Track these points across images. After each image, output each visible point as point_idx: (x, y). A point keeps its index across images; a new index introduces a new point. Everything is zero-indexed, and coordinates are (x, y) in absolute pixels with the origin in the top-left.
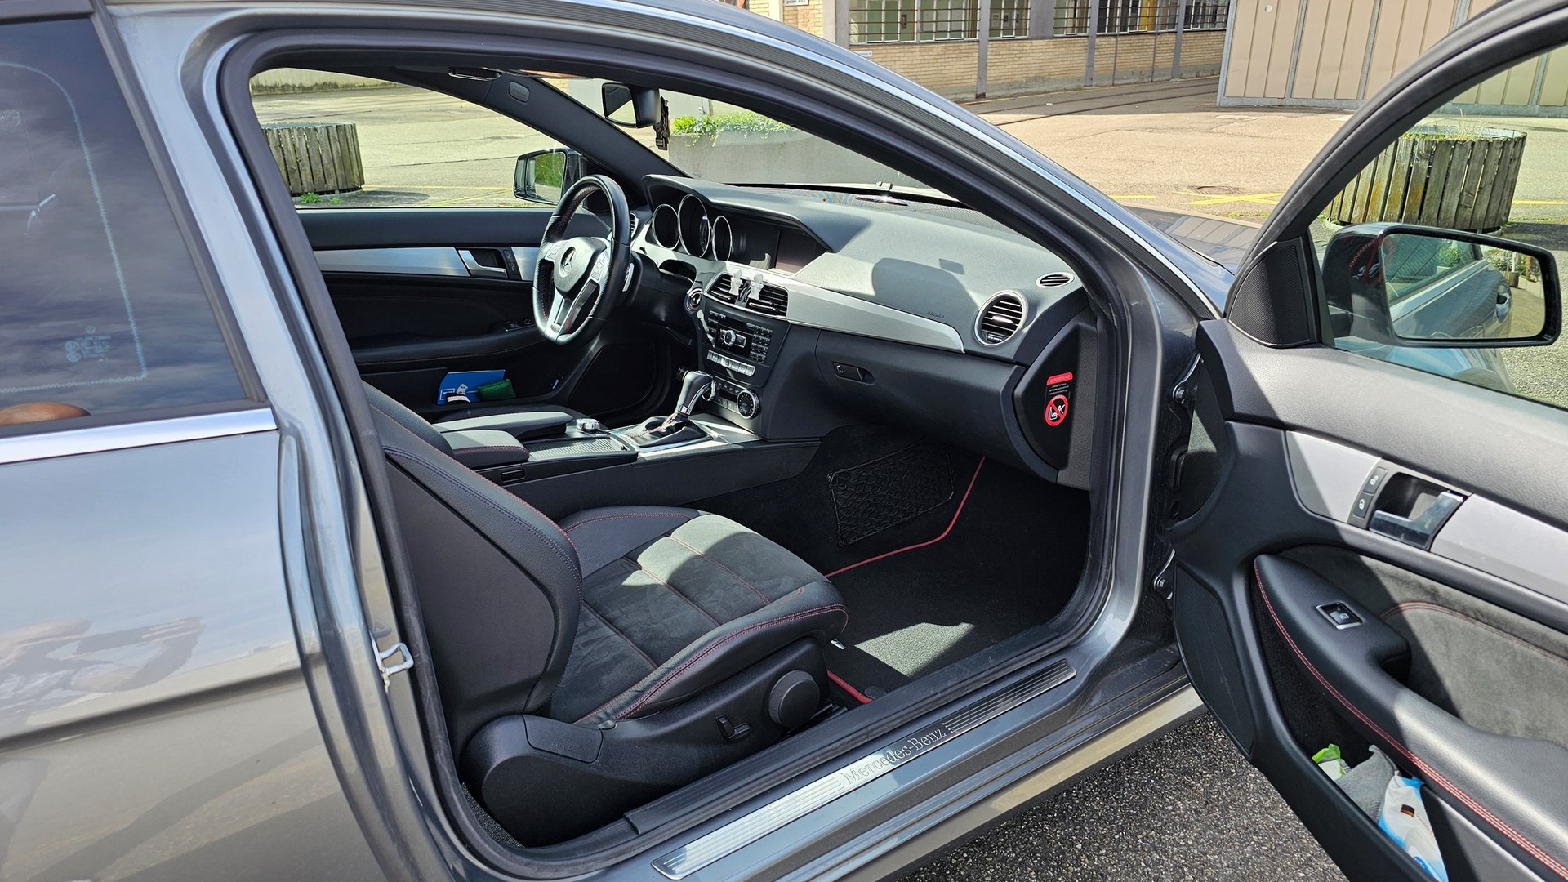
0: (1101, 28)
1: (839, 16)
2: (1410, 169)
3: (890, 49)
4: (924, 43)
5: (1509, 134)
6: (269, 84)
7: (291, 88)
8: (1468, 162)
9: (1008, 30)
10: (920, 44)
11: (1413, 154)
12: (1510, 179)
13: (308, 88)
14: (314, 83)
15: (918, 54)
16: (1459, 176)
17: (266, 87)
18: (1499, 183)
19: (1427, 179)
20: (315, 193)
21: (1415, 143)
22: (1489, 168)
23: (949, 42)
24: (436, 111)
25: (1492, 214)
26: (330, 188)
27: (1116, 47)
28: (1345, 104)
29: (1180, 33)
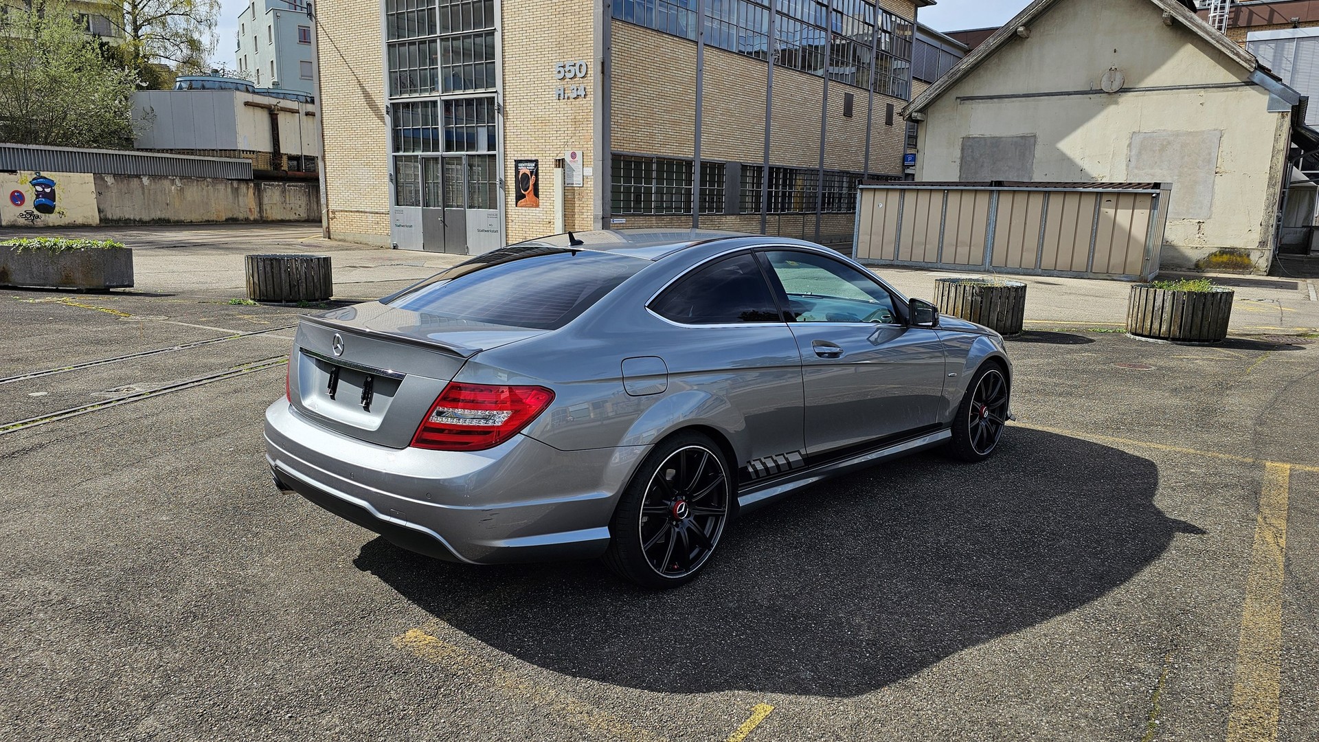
0: (769, 209)
1: (605, 195)
2: (972, 300)
3: (637, 218)
4: (658, 215)
5: (1019, 285)
6: (115, 218)
7: (132, 222)
8: (1000, 298)
9: (711, 209)
10: (656, 215)
11: (973, 293)
12: (1021, 307)
13: (146, 222)
14: (151, 218)
15: (655, 222)
16: (996, 305)
17: (112, 220)
18: (1016, 309)
19: (981, 306)
20: (307, 300)
21: (973, 288)
22: (1010, 301)
23: (674, 215)
24: (284, 245)
25: (1014, 325)
26: (317, 298)
27: (779, 222)
28: (930, 265)
29: (819, 214)
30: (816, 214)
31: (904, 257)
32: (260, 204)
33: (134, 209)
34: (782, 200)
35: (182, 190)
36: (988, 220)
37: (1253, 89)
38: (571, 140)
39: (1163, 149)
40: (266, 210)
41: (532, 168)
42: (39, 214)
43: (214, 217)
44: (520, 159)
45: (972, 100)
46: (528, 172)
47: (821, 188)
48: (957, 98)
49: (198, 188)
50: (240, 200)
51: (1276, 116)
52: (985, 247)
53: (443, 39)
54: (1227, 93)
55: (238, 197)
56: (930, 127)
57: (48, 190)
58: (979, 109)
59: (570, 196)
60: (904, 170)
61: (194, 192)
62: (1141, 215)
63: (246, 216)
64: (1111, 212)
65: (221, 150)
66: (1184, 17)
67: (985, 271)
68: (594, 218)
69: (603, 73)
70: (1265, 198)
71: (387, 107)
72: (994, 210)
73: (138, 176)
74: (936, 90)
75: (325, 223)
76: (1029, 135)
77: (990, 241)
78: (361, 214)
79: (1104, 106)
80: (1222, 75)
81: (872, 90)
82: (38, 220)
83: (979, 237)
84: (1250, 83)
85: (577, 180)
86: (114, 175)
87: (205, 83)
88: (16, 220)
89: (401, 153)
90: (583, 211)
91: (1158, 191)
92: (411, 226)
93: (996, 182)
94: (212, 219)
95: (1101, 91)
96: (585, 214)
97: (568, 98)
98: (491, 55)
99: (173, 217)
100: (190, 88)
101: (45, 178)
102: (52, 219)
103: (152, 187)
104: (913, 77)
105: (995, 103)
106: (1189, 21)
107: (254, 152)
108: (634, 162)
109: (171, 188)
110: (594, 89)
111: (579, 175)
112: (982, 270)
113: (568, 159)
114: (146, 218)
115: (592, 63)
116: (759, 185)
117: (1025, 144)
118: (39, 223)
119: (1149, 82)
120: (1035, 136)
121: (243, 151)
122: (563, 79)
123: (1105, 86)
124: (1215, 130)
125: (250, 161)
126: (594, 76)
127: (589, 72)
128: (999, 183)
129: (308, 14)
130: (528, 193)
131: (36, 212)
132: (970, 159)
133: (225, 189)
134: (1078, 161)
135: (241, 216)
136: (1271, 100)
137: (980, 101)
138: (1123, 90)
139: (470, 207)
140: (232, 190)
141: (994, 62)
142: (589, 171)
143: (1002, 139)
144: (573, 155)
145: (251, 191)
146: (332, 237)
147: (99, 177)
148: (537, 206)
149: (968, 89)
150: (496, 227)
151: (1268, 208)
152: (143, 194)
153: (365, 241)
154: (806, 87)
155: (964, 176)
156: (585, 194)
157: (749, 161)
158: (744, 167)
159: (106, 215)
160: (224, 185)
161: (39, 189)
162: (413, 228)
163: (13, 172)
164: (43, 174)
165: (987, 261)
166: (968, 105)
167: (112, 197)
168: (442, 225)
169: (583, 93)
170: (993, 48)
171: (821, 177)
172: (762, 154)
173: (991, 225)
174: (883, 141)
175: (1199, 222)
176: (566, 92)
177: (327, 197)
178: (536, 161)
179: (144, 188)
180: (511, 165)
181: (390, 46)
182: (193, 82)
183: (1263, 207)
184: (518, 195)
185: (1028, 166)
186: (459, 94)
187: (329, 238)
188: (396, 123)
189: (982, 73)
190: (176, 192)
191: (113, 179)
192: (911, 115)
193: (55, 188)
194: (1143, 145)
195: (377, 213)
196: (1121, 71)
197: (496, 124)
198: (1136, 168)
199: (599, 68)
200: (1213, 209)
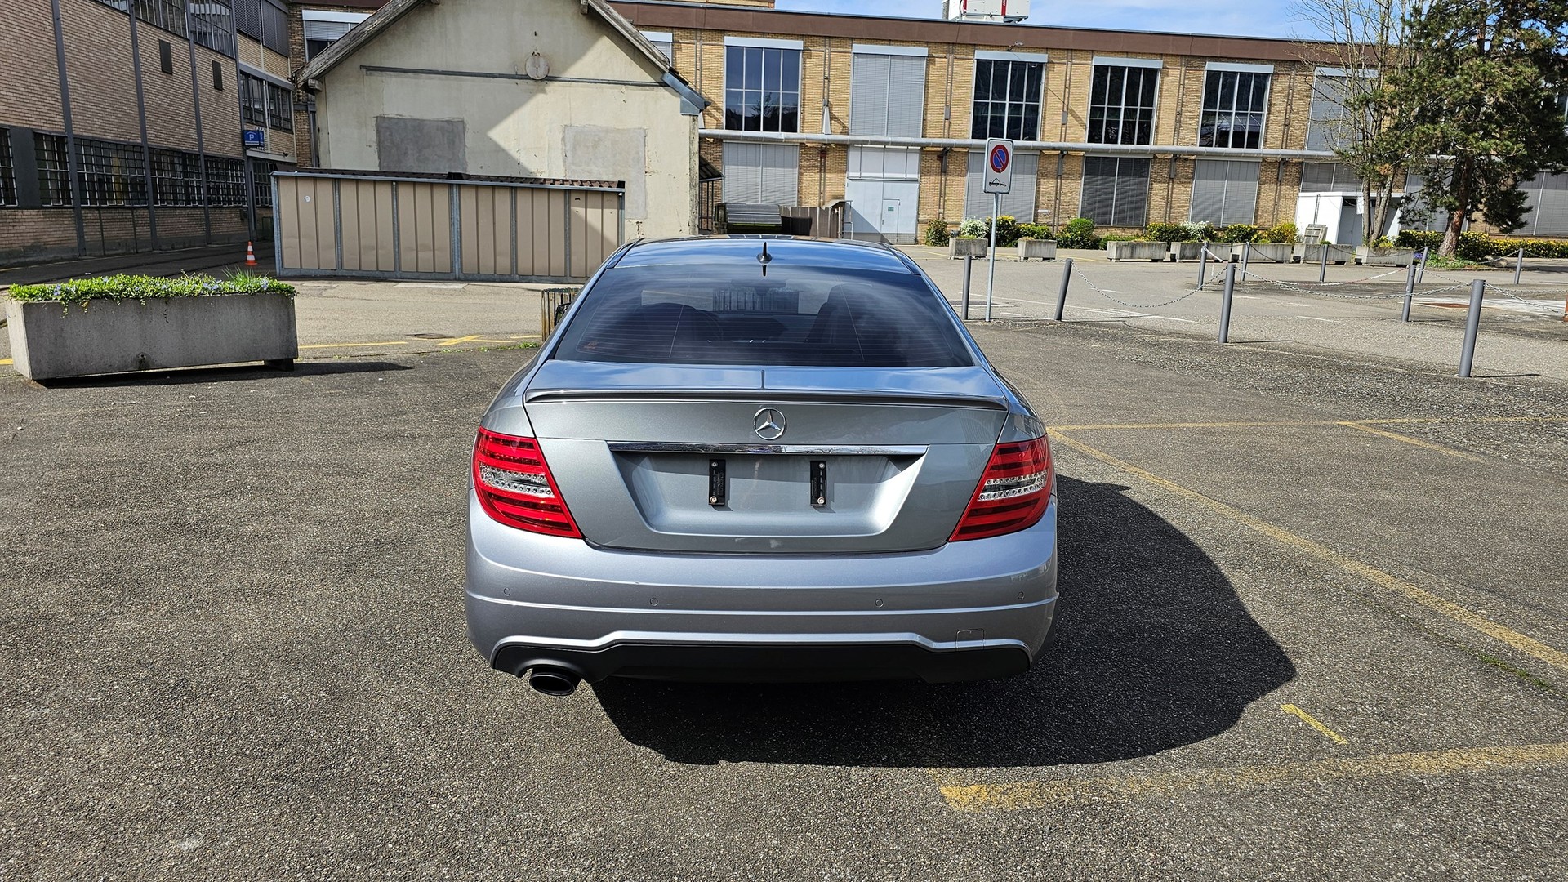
0: (83, 200)
27: (100, 219)
29: (152, 208)
30: (147, 208)
31: (350, 264)
34: (99, 186)
36: (451, 218)
37: (667, 90)
39: (595, 146)
45: (381, 71)
47: (149, 172)
48: (362, 67)
51: (688, 119)
52: (452, 251)
54: (644, 92)
56: (330, 99)
58: (392, 83)
60: (244, 152)
62: (611, 214)
64: (582, 211)
66: (601, 8)
67: (455, 279)
70: (689, 199)
72: (456, 207)
74: (337, 53)
76: (456, 120)
77: (456, 244)
79: (532, 94)
80: (639, 74)
81: (192, 40)
83: (443, 240)
84: (663, 84)
91: (623, 190)
93: (454, 174)
95: (526, 77)
104: (237, 30)
105: (410, 78)
106: (607, 13)
112: (452, 278)
116: (63, 163)
117: (453, 131)
119: (573, 72)
120: (463, 122)
123: (530, 71)
124: (640, 128)
128: (459, 176)
132: (389, 144)
134: (513, 153)
136: (682, 102)
137: (392, 73)
138: (549, 79)
141: (401, 28)
143: (425, 122)
149: (375, 57)
151: (693, 208)
154: (107, 25)
155: (385, 164)
157: (44, 127)
158: (38, 136)
165: (457, 267)
166: (377, 78)
170: (402, 10)
171: (146, 156)
172: (60, 117)
173: (455, 225)
174: (215, 111)
175: (638, 223)
183: (689, 208)
185: (461, 157)
189: (389, 39)
192: (307, 82)
194: (577, 140)
196: (544, 57)
198: (573, 164)
200: (648, 209)
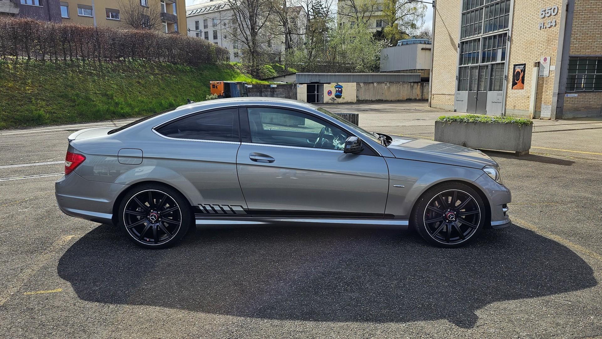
1: (561, 81)
3: (588, 94)
6: (362, 99)
7: (368, 101)
13: (373, 101)
14: (376, 100)
17: (361, 101)
24: (406, 110)
32: (422, 92)
33: (370, 96)
35: (389, 87)
38: (545, 51)
40: (425, 95)
41: (522, 68)
42: (336, 98)
43: (401, 98)
44: (516, 64)
46: (520, 71)
49: (396, 86)
50: (413, 91)
53: (487, 7)
55: (413, 90)
57: (340, 90)
59: (540, 82)
61: (394, 88)
63: (415, 98)
65: (410, 70)
68: (553, 94)
69: (567, 10)
71: (459, 44)
73: (373, 83)
75: (429, 101)
78: (443, 95)
82: (336, 101)
85: (546, 73)
86: (364, 83)
87: (408, 42)
88: (328, 101)
89: (463, 66)
90: (548, 90)
92: (463, 101)
94: (400, 99)
96: (548, 92)
97: (546, 28)
98: (507, 10)
99: (384, 99)
100: (402, 45)
101: (340, 85)
102: (340, 100)
103: (378, 87)
107: (423, 70)
108: (598, 60)
109: (385, 87)
110: (560, 21)
111: (547, 70)
113: (542, 62)
114: (374, 99)
115: (561, 6)
118: (336, 102)
121: (418, 70)
122: (544, 17)
125: (420, 74)
126: (562, 14)
127: (559, 12)
129: (433, 6)
130: (519, 82)
131: (335, 98)
133: (408, 87)
135: (413, 98)
139: (490, 90)
140: (410, 87)
142: (553, 68)
144: (545, 60)
145: (419, 87)
146: (431, 106)
147: (358, 84)
148: (523, 88)
150: (501, 100)
152: (374, 90)
153: (444, 108)
156: (549, 81)
159: (359, 99)
160: (407, 85)
161: (337, 89)
162: (463, 102)
163: (330, 83)
164: (339, 84)
167: (362, 91)
168: (476, 100)
169: (554, 24)
176: (545, 25)
177: (431, 88)
178: (525, 64)
179: (374, 87)
180: (512, 67)
181: (463, 14)
182: (403, 42)
184: (513, 83)
186: (491, 34)
187: (430, 107)
188: (462, 51)
190: (387, 88)
191: (363, 84)
193: (343, 89)
195: (450, 95)
197: (506, 47)
199: (565, 8)
